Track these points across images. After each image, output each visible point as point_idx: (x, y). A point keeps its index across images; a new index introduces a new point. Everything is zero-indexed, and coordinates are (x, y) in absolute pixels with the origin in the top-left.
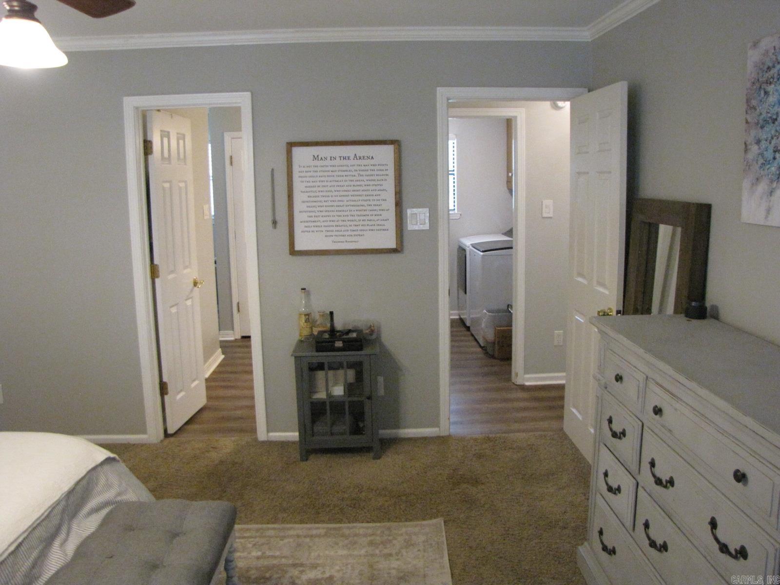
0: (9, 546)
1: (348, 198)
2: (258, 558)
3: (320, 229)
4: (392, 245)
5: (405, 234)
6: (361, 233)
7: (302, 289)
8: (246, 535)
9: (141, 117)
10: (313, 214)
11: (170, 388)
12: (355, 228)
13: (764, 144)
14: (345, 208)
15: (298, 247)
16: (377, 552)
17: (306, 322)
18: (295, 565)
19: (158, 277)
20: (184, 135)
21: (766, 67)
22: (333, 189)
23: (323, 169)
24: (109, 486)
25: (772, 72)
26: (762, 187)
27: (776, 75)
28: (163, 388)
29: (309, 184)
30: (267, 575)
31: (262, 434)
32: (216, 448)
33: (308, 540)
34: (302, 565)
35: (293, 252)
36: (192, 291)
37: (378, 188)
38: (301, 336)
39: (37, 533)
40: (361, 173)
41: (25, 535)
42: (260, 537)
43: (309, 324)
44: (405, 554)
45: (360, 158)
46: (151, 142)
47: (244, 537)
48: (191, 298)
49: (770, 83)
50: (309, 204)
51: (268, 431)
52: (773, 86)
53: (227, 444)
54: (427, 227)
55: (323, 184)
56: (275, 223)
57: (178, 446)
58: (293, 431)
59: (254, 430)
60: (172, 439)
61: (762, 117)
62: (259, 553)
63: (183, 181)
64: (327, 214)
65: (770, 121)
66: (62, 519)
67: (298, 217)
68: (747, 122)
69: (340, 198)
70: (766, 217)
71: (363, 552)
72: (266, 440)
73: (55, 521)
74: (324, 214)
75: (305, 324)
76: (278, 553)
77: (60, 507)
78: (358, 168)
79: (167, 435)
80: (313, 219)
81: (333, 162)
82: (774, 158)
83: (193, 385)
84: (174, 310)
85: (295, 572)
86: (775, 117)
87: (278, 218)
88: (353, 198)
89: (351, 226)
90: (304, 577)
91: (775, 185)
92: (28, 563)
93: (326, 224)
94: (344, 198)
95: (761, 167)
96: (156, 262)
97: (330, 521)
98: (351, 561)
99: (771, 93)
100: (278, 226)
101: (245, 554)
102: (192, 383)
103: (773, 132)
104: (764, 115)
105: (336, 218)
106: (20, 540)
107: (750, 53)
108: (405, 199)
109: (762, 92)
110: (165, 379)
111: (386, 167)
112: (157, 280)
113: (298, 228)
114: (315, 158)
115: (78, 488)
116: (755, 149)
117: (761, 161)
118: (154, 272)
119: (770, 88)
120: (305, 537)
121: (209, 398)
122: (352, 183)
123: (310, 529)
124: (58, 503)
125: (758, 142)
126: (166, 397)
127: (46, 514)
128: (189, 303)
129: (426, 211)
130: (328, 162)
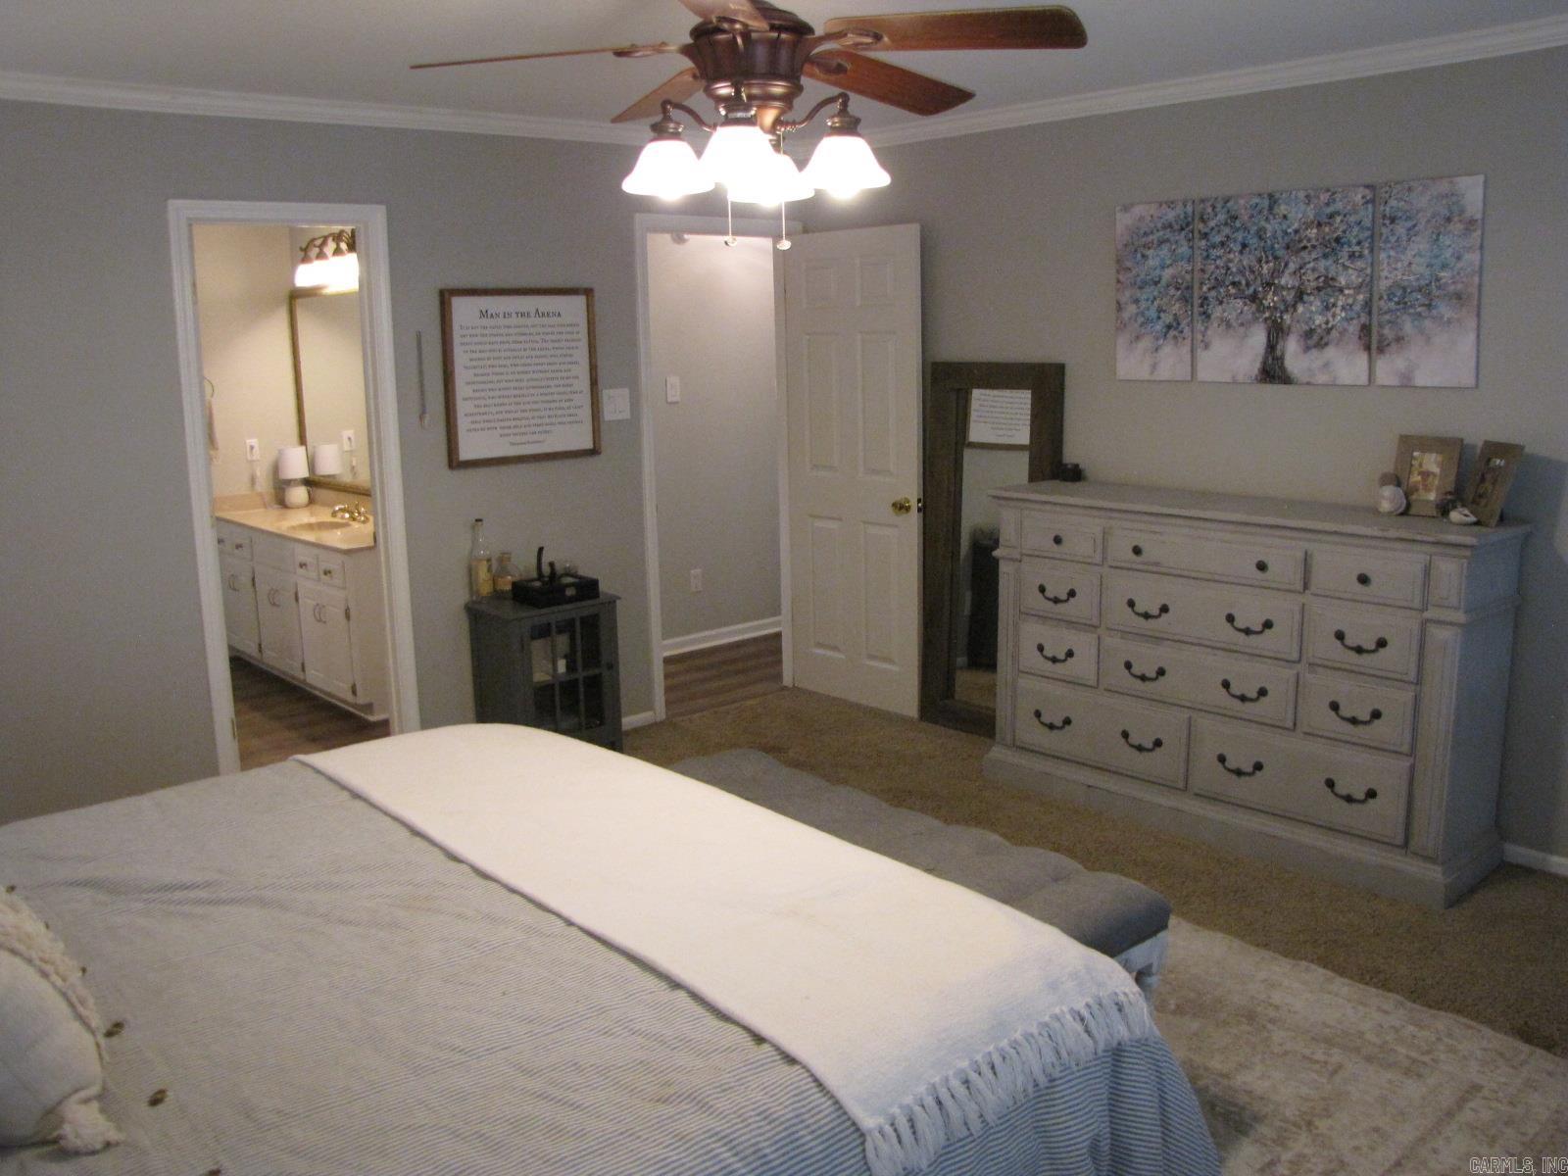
1: (529, 376)
3: (492, 425)
4: (587, 443)
5: (603, 427)
6: (548, 428)
10: (482, 402)
12: (539, 421)
13: (1143, 305)
14: (525, 392)
21: (1142, 232)
22: (508, 362)
23: (495, 331)
25: (1151, 237)
26: (1146, 343)
27: (1155, 242)
29: (474, 356)
37: (569, 359)
40: (547, 338)
45: (543, 314)
49: (1149, 248)
50: (475, 387)
52: (1151, 251)
54: (626, 415)
55: (496, 354)
61: (1139, 279)
64: (501, 401)
65: (1151, 283)
67: (462, 408)
68: (1118, 281)
69: (517, 377)
70: (1152, 373)
74: (497, 401)
78: (542, 330)
80: (482, 410)
81: (507, 322)
82: (1159, 318)
86: (1157, 279)
88: (535, 376)
89: (533, 418)
91: (1161, 341)
93: (500, 417)
94: (525, 377)
95: (1141, 326)
99: (1150, 257)
103: (1156, 293)
104: (1142, 276)
105: (512, 408)
107: (1119, 216)
108: (602, 373)
109: (1139, 255)
111: (575, 329)
113: (463, 424)
114: (484, 314)
116: (1132, 309)
117: (1141, 320)
119: (1150, 253)
122: (533, 353)
125: (1137, 301)
129: (626, 392)
130: (501, 321)
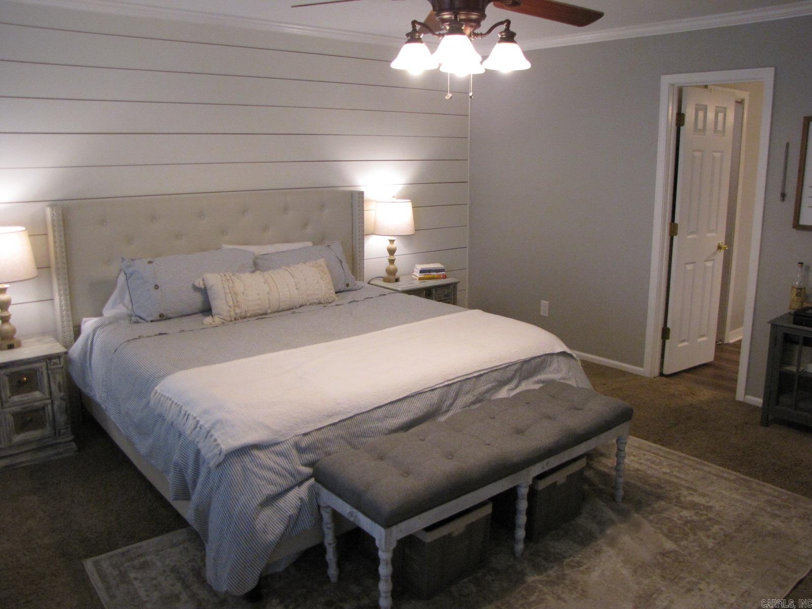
0: (475, 372)
2: (665, 473)
7: (799, 263)
8: (668, 456)
9: (676, 92)
11: (672, 334)
15: (803, 221)
16: (769, 509)
17: (797, 295)
18: (689, 488)
19: (676, 234)
20: (725, 109)
24: (558, 371)
28: (665, 333)
30: (662, 485)
31: (740, 395)
32: (694, 394)
33: (715, 478)
34: (695, 490)
35: (797, 226)
36: (714, 254)
38: (790, 308)
39: (495, 374)
41: (486, 371)
42: (679, 462)
43: (800, 298)
44: (794, 521)
46: (683, 115)
47: (665, 457)
48: (714, 260)
51: (745, 394)
53: (705, 394)
56: (783, 196)
57: (665, 384)
58: (759, 397)
59: (733, 390)
60: (664, 379)
62: (668, 471)
63: (718, 152)
66: (514, 375)
71: (755, 504)
72: (742, 400)
73: (509, 373)
75: (796, 297)
76: (682, 476)
77: (515, 367)
79: (662, 374)
83: (700, 340)
84: (690, 267)
85: (685, 492)
87: (787, 191)
90: (689, 498)
92: (484, 388)
96: (676, 221)
97: (746, 474)
98: (738, 504)
100: (786, 198)
101: (658, 467)
102: (699, 338)
106: (482, 373)
110: (669, 326)
112: (675, 238)
115: (534, 362)
118: (673, 230)
120: (715, 475)
121: (716, 357)
123: (723, 472)
124: (514, 364)
126: (668, 342)
127: (503, 366)
128: (709, 264)
